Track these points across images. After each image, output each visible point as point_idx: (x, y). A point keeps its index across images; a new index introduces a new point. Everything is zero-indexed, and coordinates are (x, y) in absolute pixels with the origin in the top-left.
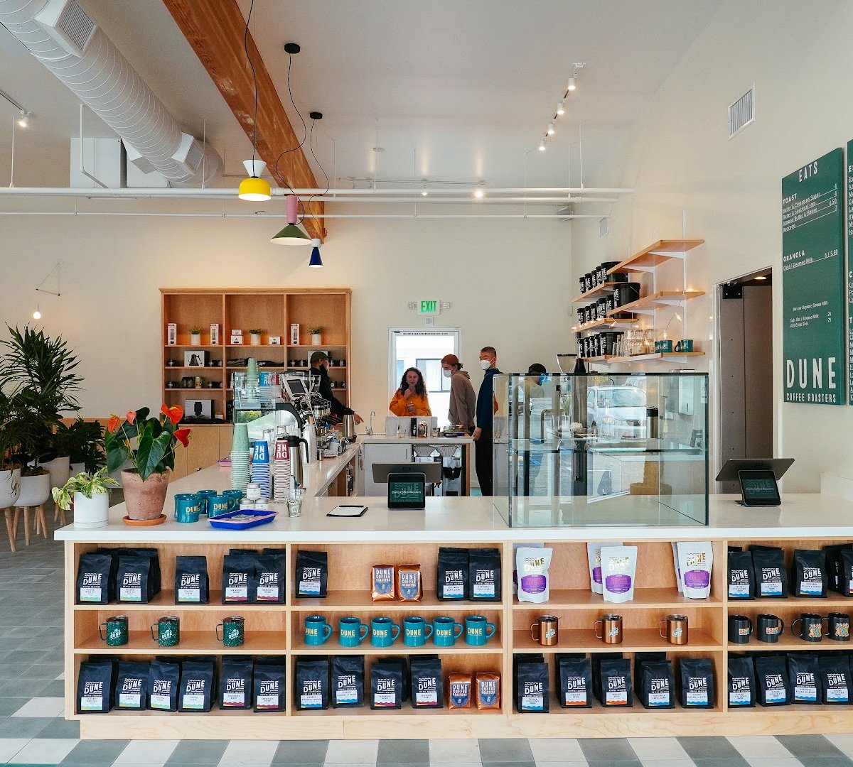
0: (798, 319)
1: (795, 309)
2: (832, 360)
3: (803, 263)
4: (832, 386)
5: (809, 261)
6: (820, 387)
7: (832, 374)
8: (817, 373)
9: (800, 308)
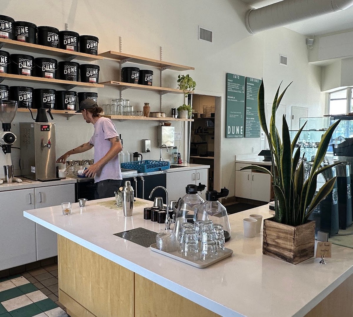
0: (232, 115)
1: (231, 112)
2: (242, 127)
3: (234, 100)
4: (242, 133)
5: (236, 101)
6: (238, 133)
7: (241, 130)
8: (238, 130)
9: (233, 112)
